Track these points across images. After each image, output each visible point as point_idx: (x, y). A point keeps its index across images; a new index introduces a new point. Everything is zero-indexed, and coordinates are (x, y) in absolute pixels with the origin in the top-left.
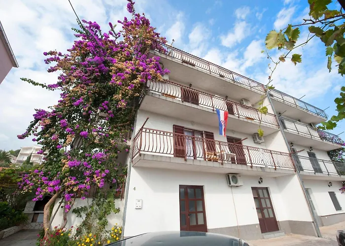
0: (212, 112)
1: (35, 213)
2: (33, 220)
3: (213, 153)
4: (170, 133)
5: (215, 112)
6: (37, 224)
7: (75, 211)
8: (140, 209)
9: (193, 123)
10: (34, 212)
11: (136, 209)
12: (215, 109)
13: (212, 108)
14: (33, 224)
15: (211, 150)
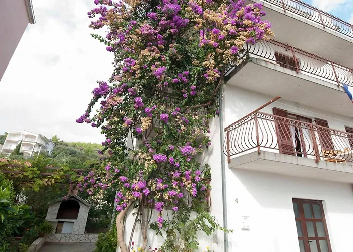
0: (337, 88)
1: (59, 222)
2: (58, 231)
3: (331, 152)
4: (271, 116)
5: (342, 90)
6: (63, 236)
7: (154, 227)
8: (247, 229)
9: (297, 104)
10: (58, 220)
11: (243, 229)
12: (341, 85)
13: (337, 83)
14: (58, 236)
15: (327, 147)
